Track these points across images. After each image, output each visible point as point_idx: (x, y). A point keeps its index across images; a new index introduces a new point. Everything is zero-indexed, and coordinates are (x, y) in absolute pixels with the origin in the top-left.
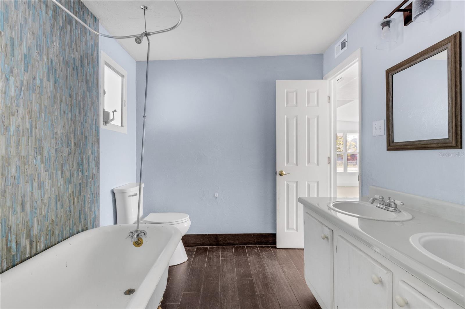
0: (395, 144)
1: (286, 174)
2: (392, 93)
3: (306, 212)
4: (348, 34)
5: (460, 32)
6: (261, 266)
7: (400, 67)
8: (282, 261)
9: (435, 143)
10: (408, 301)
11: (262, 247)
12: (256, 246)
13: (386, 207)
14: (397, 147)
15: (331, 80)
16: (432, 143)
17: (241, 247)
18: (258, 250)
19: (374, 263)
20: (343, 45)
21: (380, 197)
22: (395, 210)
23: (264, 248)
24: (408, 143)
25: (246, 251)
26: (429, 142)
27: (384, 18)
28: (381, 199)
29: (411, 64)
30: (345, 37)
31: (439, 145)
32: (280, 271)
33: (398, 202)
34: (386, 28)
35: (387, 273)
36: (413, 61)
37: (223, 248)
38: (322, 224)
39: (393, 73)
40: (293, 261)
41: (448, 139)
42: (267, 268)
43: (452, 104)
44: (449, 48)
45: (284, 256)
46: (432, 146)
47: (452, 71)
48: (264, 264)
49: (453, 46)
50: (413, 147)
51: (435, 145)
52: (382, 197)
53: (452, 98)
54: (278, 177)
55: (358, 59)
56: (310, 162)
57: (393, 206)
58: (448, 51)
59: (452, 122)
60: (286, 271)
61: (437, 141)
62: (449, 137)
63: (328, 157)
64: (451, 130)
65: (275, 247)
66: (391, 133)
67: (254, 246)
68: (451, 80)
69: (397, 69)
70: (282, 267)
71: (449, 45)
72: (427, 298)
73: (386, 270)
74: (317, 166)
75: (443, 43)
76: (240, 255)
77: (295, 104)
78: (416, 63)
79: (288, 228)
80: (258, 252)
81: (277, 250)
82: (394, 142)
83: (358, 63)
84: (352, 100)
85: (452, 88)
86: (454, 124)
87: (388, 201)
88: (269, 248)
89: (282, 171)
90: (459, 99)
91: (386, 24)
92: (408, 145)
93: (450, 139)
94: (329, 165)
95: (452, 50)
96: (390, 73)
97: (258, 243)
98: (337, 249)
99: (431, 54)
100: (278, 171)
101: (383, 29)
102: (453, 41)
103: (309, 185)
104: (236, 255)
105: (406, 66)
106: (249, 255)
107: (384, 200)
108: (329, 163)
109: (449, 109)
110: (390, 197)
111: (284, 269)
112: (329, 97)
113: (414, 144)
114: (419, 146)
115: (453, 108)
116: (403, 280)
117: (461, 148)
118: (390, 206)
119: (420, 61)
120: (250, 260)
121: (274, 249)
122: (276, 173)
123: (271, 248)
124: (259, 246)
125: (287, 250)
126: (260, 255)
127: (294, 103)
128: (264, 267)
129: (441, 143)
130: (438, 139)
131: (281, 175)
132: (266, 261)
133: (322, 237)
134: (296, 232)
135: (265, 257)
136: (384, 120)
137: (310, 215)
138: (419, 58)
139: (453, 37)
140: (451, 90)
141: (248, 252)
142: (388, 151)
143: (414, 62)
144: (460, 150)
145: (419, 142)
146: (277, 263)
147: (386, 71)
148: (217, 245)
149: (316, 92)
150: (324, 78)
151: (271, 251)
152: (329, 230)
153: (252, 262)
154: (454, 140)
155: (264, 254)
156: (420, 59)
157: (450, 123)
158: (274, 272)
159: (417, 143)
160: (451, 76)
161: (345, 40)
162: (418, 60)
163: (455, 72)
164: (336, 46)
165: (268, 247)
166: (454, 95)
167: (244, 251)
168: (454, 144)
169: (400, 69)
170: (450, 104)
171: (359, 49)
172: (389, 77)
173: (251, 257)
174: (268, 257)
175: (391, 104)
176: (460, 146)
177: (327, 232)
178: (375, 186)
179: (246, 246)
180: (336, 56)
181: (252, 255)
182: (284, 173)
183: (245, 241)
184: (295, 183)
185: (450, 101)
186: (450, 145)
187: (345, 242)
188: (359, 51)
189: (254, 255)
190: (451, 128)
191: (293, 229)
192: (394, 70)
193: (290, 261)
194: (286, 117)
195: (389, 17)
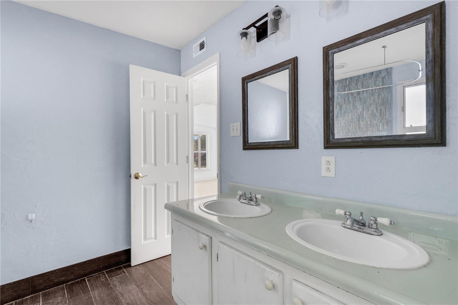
0: (250, 144)
1: (144, 177)
2: (247, 99)
3: (174, 220)
4: (206, 37)
5: (297, 57)
6: (113, 300)
7: (254, 77)
8: (140, 281)
9: (281, 144)
10: (303, 300)
11: (112, 271)
12: (102, 273)
13: (248, 201)
14: (252, 147)
15: (189, 79)
16: (278, 144)
17: (78, 281)
18: (105, 277)
19: (262, 266)
20: (202, 46)
21: (243, 193)
22: (256, 203)
23: (114, 271)
24: (260, 143)
25: (87, 286)
26: (276, 143)
27: (243, 29)
28: (244, 194)
29: (263, 76)
30: (204, 39)
31: (284, 146)
32: (140, 295)
33: (259, 196)
34: (244, 38)
35: (279, 275)
36: (264, 73)
37: (45, 295)
38: (198, 232)
39: (248, 81)
40: (154, 276)
41: (289, 141)
42: (121, 298)
43: (292, 113)
44: (290, 67)
45: (142, 273)
46: (279, 146)
47: (292, 87)
48: (117, 295)
49: (293, 66)
50: (264, 147)
51: (281, 146)
52: (245, 193)
53: (292, 108)
54: (133, 180)
55: (216, 63)
56: (169, 162)
57: (255, 200)
58: (289, 70)
59: (292, 128)
60: (147, 292)
61: (282, 142)
62: (290, 139)
63: (187, 156)
64: (291, 134)
65: (130, 266)
66: (246, 135)
67: (98, 274)
68: (292, 94)
69: (251, 78)
70: (142, 289)
71: (290, 66)
72: (321, 292)
73: (278, 273)
74: (177, 166)
75: (286, 63)
76: (77, 296)
77: (153, 97)
78: (266, 76)
79: (145, 238)
80: (107, 280)
81: (132, 269)
82: (249, 142)
83: (216, 66)
84: (200, 104)
85: (292, 101)
86: (294, 129)
87: (250, 196)
88: (121, 270)
89: (138, 173)
90: (296, 110)
91: (244, 35)
92: (260, 145)
93: (291, 141)
94: (187, 164)
95: (292, 70)
96: (246, 80)
97: (105, 268)
98: (218, 257)
99: (277, 71)
100: (133, 173)
101: (242, 39)
102: (293, 63)
103: (169, 186)
104: (71, 298)
105: (259, 77)
106: (93, 289)
107: (246, 195)
108: (188, 162)
109: (290, 117)
110: (251, 192)
111: (144, 291)
112: (187, 96)
113: (265, 144)
114: (269, 146)
115: (293, 116)
116: (295, 278)
117: (298, 148)
118: (251, 200)
119: (270, 75)
120: (95, 298)
121: (129, 269)
122: (130, 176)
123: (124, 268)
124: (106, 272)
125: (144, 264)
126: (109, 284)
127: (152, 95)
128: (118, 299)
129: (285, 144)
130: (282, 141)
131: (137, 178)
132: (119, 289)
133: (199, 246)
134: (153, 240)
135: (118, 284)
136: (240, 123)
137: (181, 222)
138: (269, 71)
139: (293, 59)
140: (291, 102)
141: (91, 285)
142: (244, 151)
143: (265, 75)
144: (297, 149)
145: (269, 143)
146: (135, 286)
147: (242, 78)
148: (32, 293)
149: (175, 88)
150: (181, 75)
151: (125, 272)
152: (207, 238)
153: (98, 298)
154: (293, 142)
155: (115, 281)
156: (269, 73)
157: (291, 129)
158: (131, 301)
159: (267, 143)
160: (292, 91)
161: (203, 42)
162: (268, 74)
163: (294, 88)
164: (194, 46)
165: (120, 268)
166: (293, 106)
167: (83, 286)
168: (294, 145)
169: (253, 79)
170: (291, 113)
171: (218, 53)
172: (244, 84)
173: (96, 292)
174: (121, 283)
175: (246, 108)
176: (297, 147)
177: (205, 240)
178: (232, 182)
179: (87, 278)
180: (194, 56)
181: (97, 287)
182: (140, 175)
183: (85, 272)
184: (154, 186)
185: (291, 111)
186: (290, 146)
187: (228, 249)
188: (217, 55)
189: (100, 287)
190: (291, 132)
191: (151, 238)
192: (249, 79)
193: (150, 278)
194: (142, 110)
195: (247, 30)
